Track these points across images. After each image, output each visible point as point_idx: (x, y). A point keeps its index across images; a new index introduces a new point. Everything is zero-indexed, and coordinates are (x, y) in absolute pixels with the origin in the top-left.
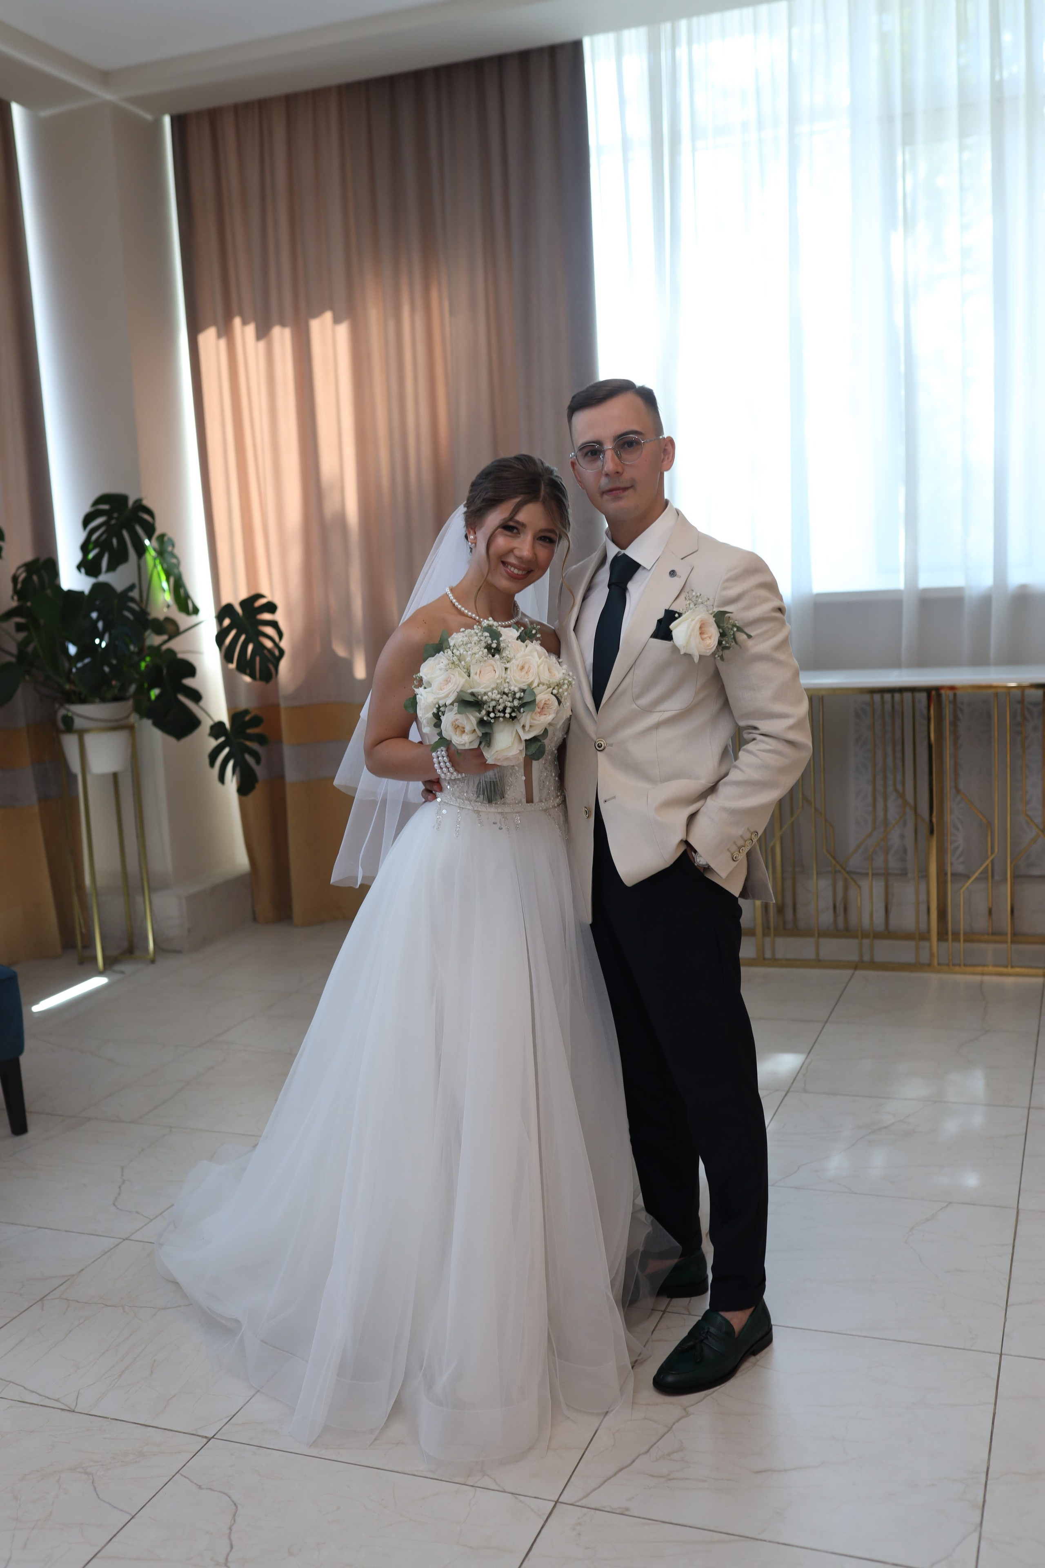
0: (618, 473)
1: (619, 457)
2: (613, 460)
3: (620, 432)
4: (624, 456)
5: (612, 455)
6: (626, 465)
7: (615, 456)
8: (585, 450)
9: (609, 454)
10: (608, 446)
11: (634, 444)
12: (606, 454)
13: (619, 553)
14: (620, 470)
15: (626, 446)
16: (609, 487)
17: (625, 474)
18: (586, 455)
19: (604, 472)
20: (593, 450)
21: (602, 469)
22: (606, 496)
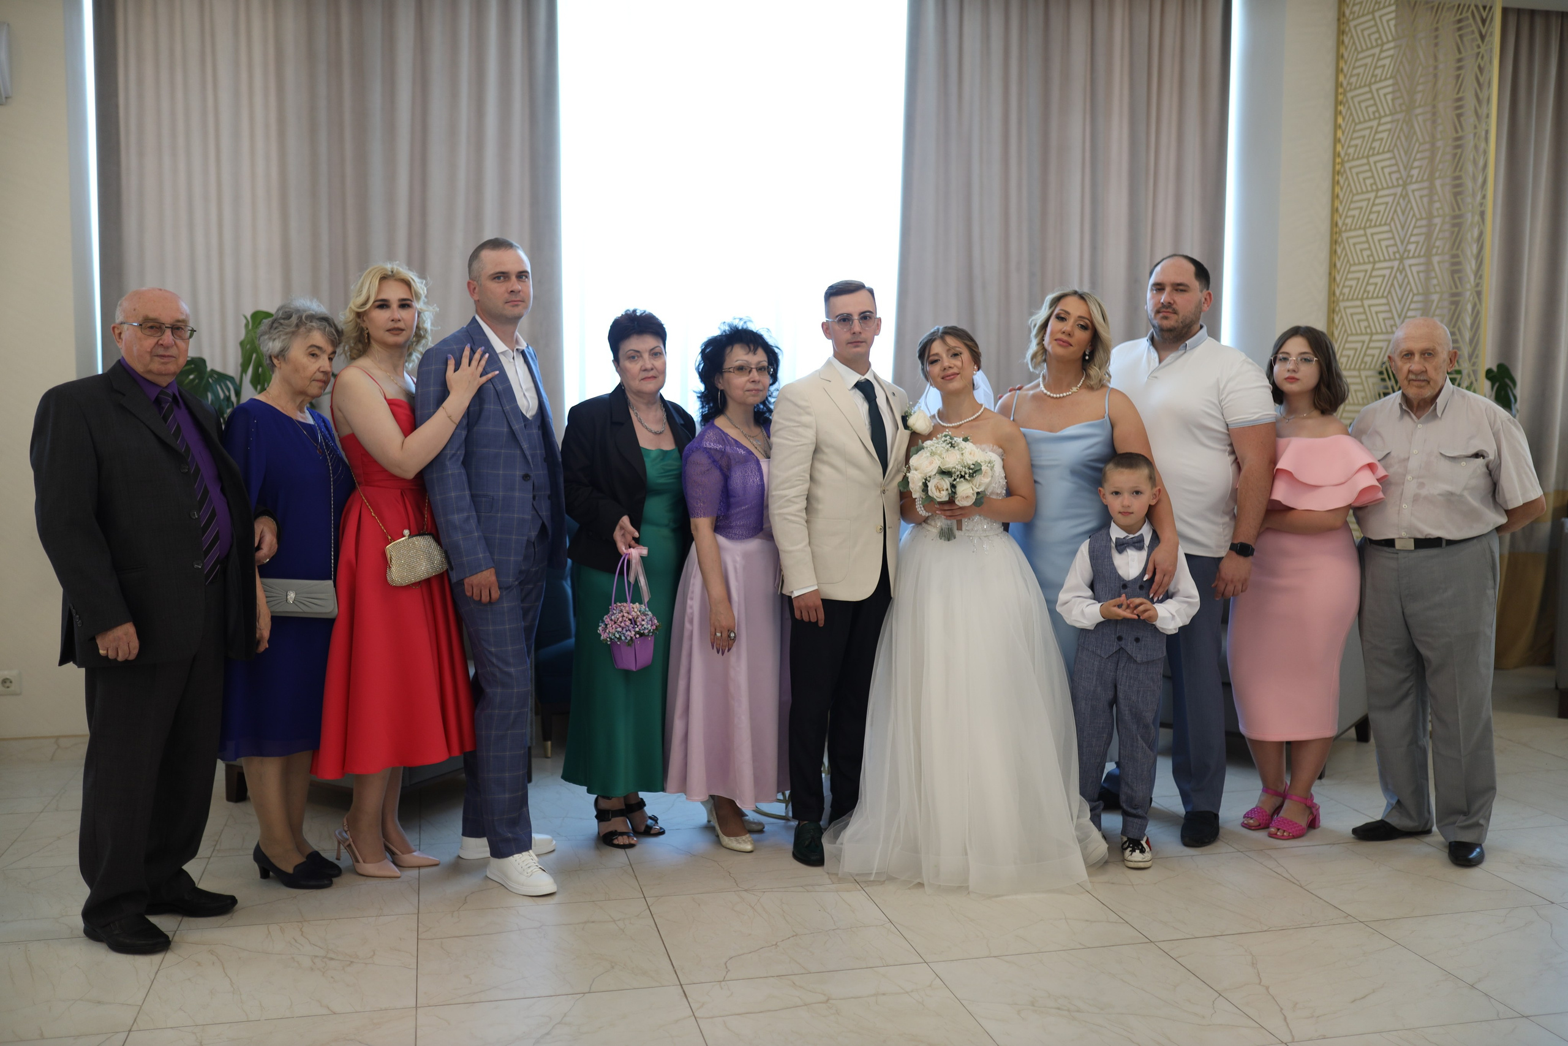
0: (858, 333)
1: (859, 325)
3: (861, 311)
4: (863, 324)
6: (865, 330)
8: (841, 318)
9: (856, 322)
11: (868, 318)
12: (854, 321)
13: (858, 377)
14: (861, 332)
15: (864, 319)
16: (849, 340)
17: (862, 334)
19: (852, 332)
20: (846, 319)
21: (850, 330)
22: (849, 345)
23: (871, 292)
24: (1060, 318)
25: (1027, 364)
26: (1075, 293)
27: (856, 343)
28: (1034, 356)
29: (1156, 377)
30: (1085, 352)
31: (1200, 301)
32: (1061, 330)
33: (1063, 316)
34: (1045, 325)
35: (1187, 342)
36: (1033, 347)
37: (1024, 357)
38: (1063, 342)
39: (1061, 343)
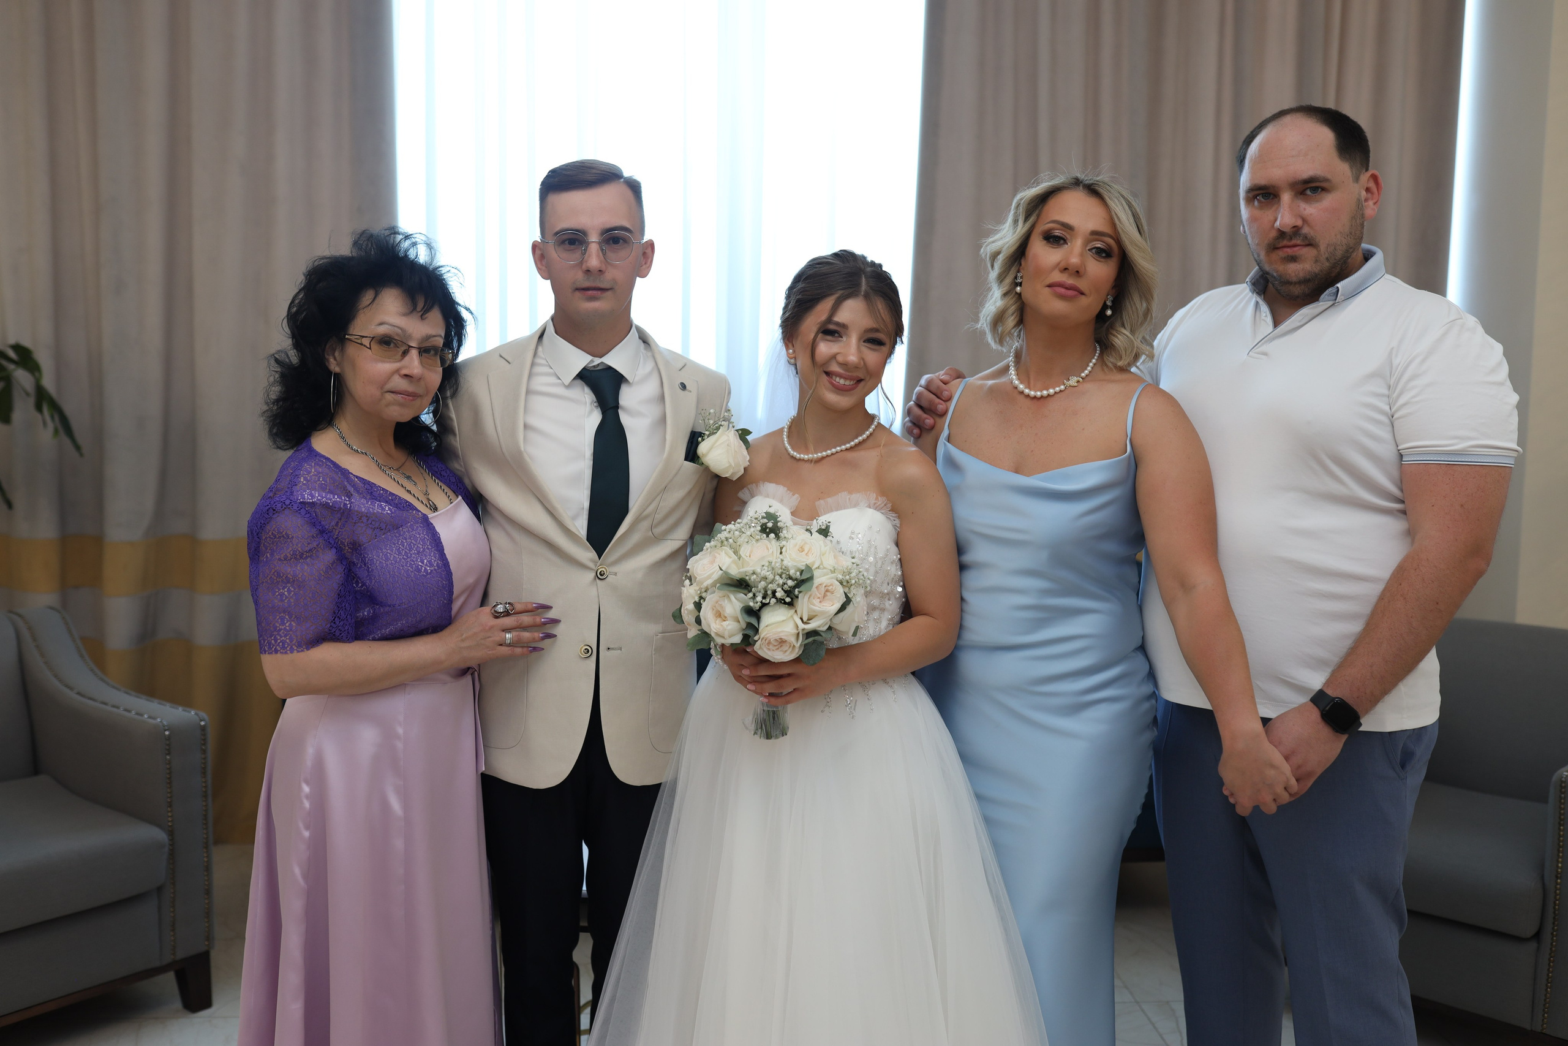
0: (600, 271)
1: (604, 254)
2: (598, 256)
3: (608, 226)
4: (609, 254)
5: (598, 250)
6: (612, 265)
7: (600, 251)
8: (565, 237)
9: (594, 248)
10: (594, 238)
11: (621, 241)
12: (589, 246)
13: (592, 361)
14: (603, 268)
15: (611, 242)
16: (587, 284)
17: (607, 274)
18: (563, 242)
19: (584, 267)
20: (573, 239)
21: (581, 263)
22: (577, 293)
23: (634, 187)
24: (1053, 239)
25: (983, 333)
26: (1077, 183)
27: (592, 291)
28: (998, 319)
29: (1265, 354)
30: (1105, 303)
31: (1359, 200)
32: (1058, 264)
33: (1057, 233)
34: (1020, 253)
35: (1339, 285)
36: (995, 300)
37: (977, 320)
38: (1067, 288)
39: (1062, 290)
